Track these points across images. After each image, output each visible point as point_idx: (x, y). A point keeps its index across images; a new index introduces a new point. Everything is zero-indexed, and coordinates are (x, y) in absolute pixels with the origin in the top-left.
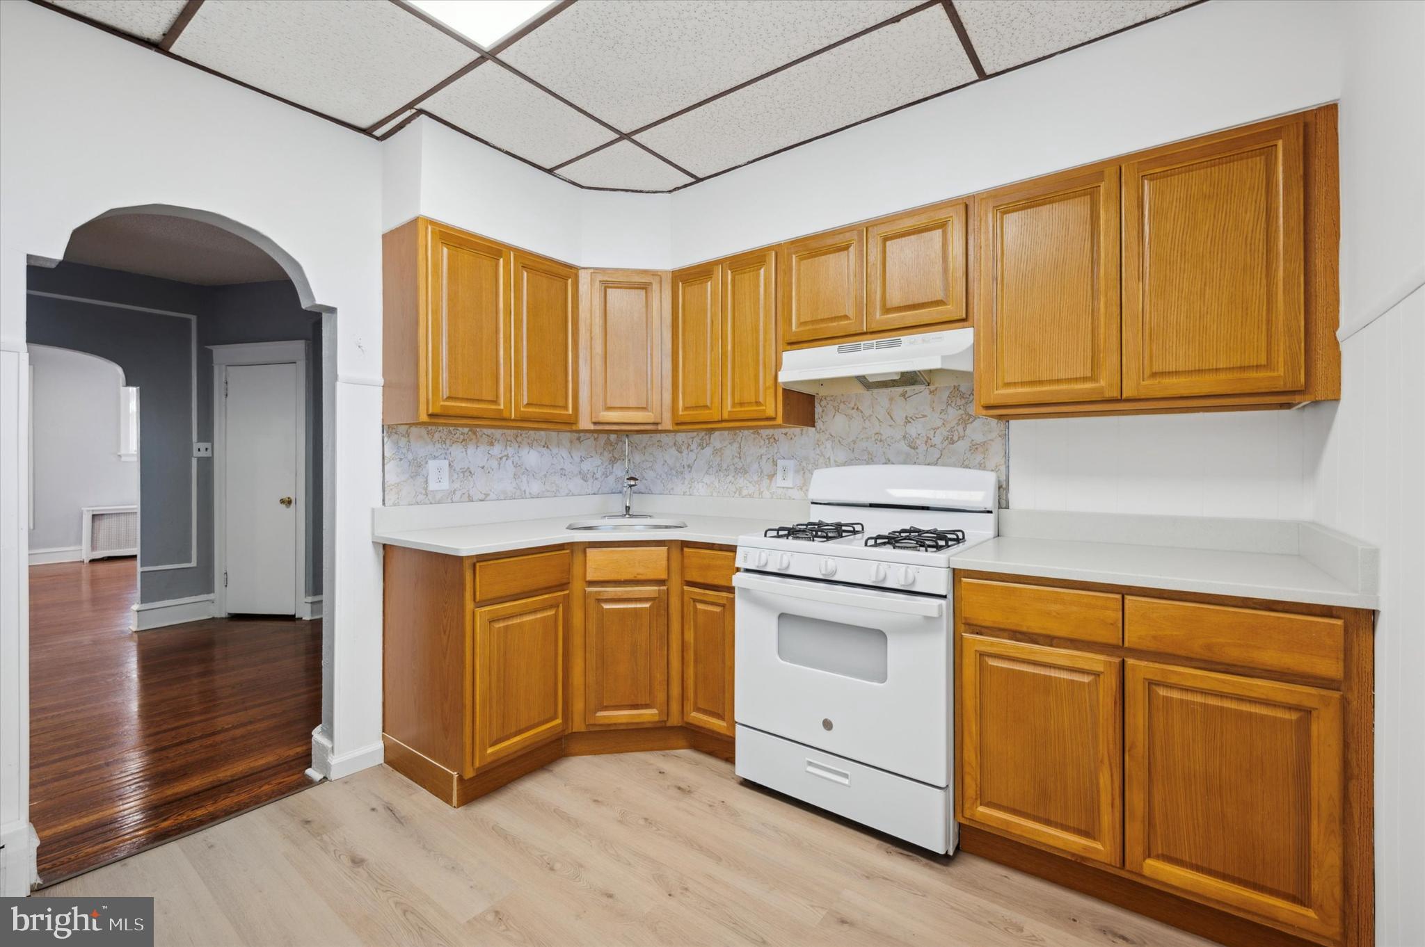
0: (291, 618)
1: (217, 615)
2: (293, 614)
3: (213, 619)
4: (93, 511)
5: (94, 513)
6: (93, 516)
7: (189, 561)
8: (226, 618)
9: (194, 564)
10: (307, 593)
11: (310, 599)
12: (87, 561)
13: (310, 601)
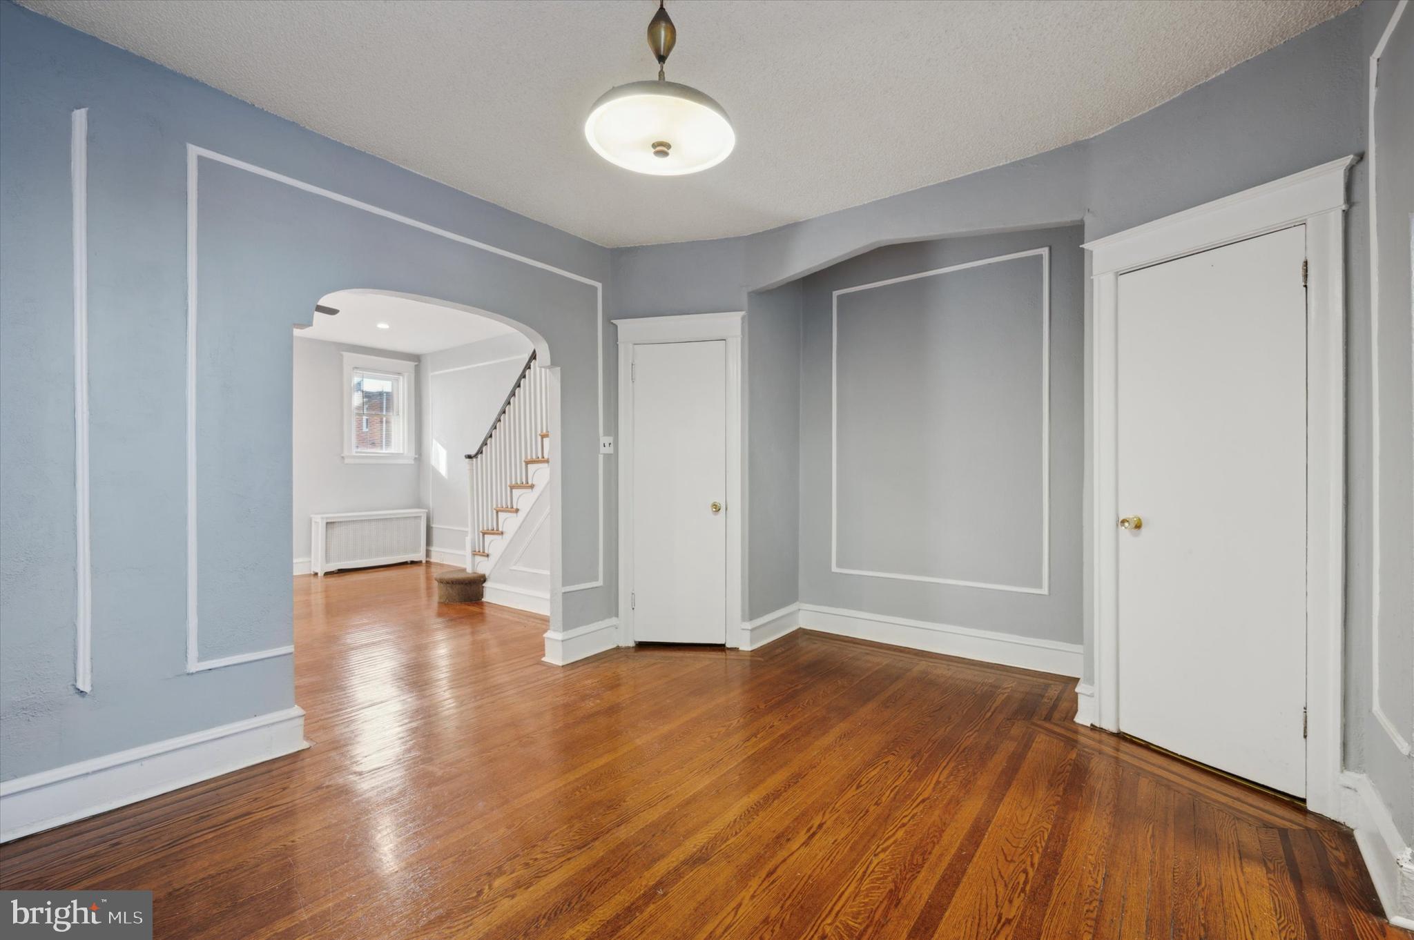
0: (720, 647)
1: (623, 644)
2: (724, 643)
3: (618, 648)
4: (327, 518)
5: (328, 521)
6: (327, 523)
7: (596, 579)
8: (633, 647)
9: (600, 583)
10: (744, 619)
11: (748, 625)
12: (321, 574)
13: (750, 628)
